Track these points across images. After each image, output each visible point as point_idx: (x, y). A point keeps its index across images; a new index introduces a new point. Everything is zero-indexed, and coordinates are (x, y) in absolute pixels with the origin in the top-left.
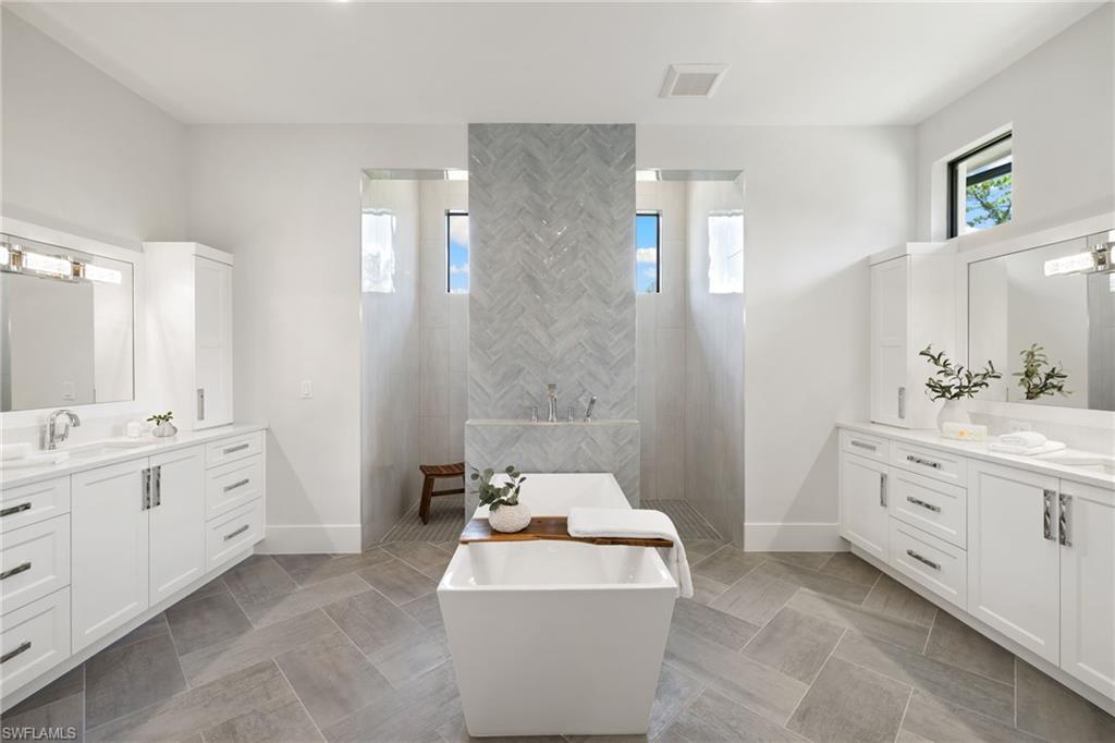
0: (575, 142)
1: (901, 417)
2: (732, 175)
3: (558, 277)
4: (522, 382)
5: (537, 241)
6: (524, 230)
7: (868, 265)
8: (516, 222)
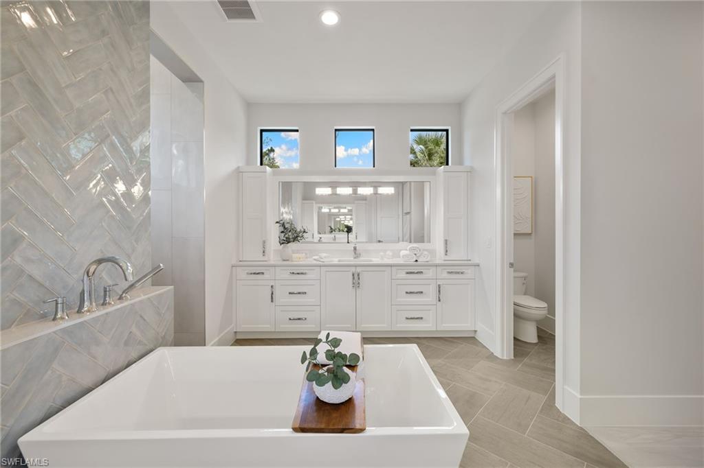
1: (264, 255)
2: (190, 80)
7: (239, 172)
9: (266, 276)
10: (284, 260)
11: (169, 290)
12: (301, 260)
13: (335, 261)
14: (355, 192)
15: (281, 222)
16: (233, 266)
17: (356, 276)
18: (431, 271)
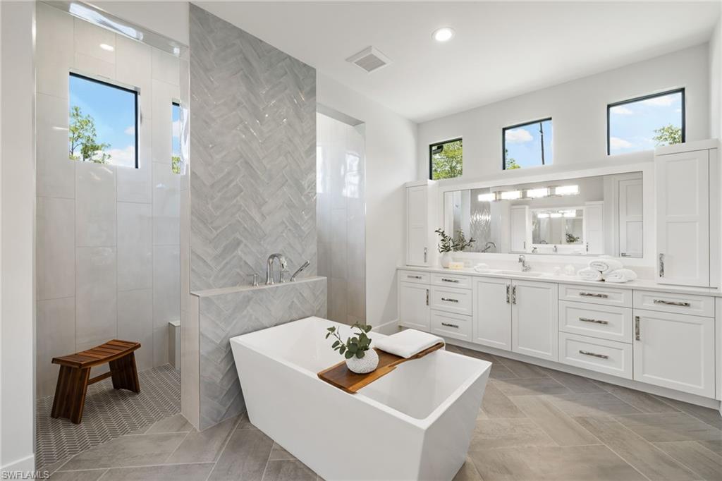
0: (280, 64)
1: (425, 261)
2: (356, 123)
3: (268, 167)
4: (240, 253)
5: (252, 134)
6: (242, 121)
7: (405, 188)
8: (234, 113)
9: (422, 281)
10: (445, 268)
11: (322, 280)
12: (459, 268)
13: (493, 272)
14: (524, 195)
15: (441, 231)
16: (397, 269)
17: (511, 290)
18: (623, 295)
